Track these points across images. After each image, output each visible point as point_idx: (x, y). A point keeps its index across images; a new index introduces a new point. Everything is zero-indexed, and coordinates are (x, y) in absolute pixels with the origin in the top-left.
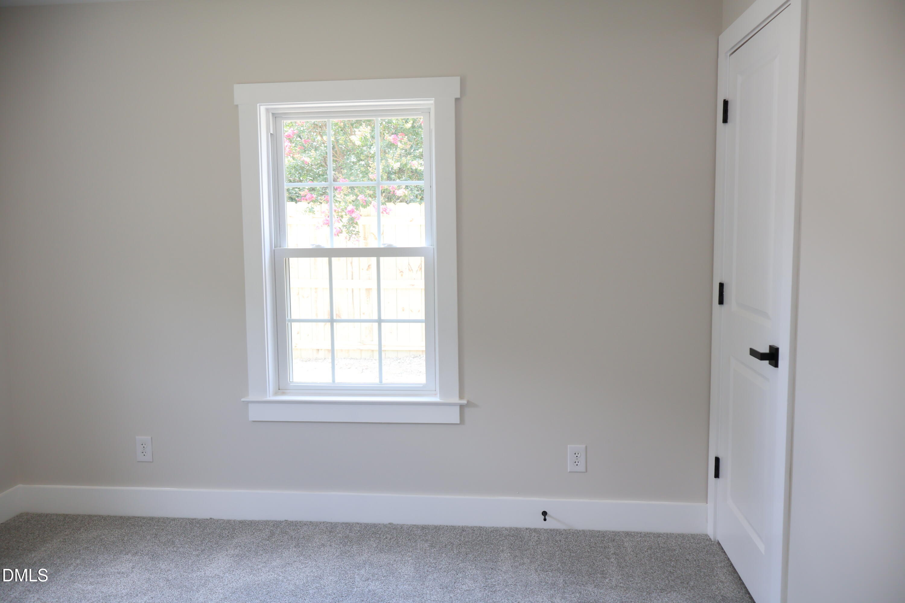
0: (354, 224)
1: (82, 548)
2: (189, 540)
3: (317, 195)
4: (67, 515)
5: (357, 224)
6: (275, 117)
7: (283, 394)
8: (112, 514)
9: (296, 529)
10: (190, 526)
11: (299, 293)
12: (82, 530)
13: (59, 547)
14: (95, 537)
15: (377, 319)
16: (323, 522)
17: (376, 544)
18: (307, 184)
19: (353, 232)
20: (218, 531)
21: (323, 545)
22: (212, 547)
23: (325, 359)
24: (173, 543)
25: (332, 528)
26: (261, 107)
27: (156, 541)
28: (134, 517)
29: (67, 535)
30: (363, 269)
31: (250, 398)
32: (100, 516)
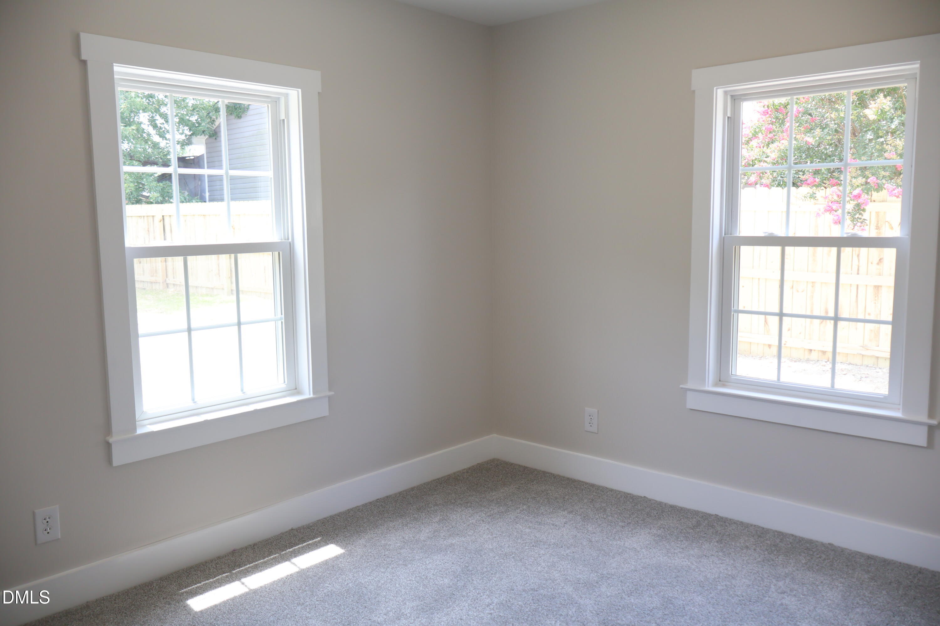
0: (861, 210)
1: (531, 497)
2: (619, 511)
3: (820, 178)
4: (527, 467)
5: (864, 210)
6: (734, 99)
7: (724, 386)
8: (562, 474)
9: (724, 525)
10: (624, 499)
11: (793, 286)
12: (535, 482)
13: (514, 491)
14: (543, 490)
16: (755, 526)
17: (806, 560)
18: (809, 166)
19: (859, 220)
20: (648, 510)
21: (747, 547)
22: (638, 522)
23: (818, 361)
24: (605, 510)
25: (762, 533)
26: (718, 90)
27: (591, 506)
28: (579, 481)
29: (522, 484)
30: (872, 263)
31: (689, 386)
32: (551, 474)
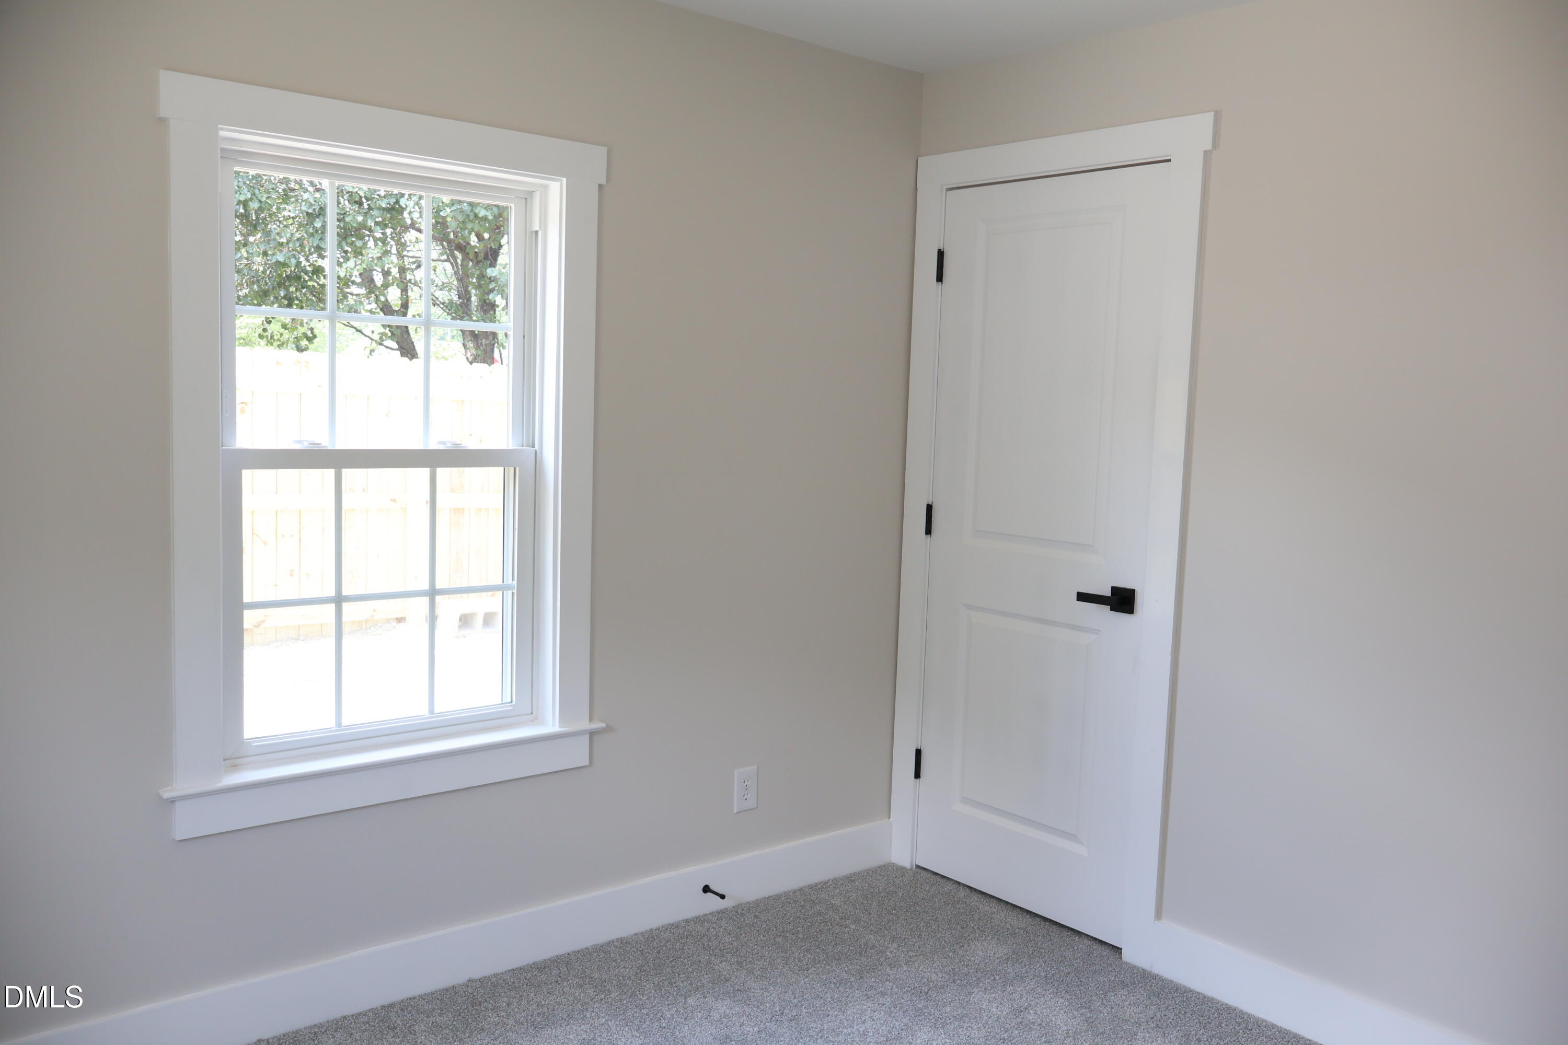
15: (428, 588)
31: (182, 789)
